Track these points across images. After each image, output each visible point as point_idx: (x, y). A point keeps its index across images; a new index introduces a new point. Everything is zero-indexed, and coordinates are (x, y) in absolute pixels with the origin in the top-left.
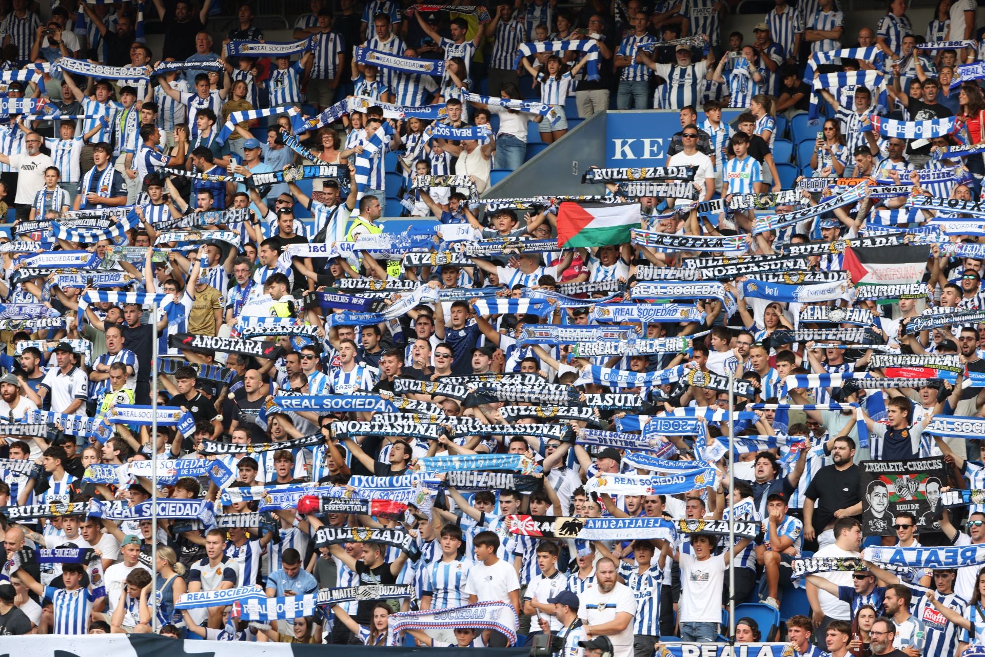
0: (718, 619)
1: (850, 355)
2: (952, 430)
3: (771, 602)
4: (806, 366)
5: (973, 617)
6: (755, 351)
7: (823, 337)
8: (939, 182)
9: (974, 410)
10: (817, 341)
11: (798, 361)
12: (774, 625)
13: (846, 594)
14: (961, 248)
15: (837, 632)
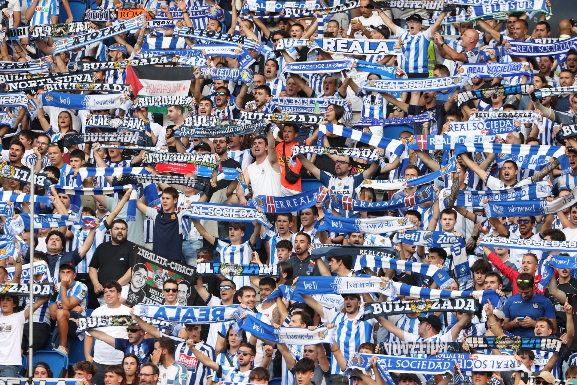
0: (19, 363)
1: (127, 154)
2: (207, 214)
3: (62, 350)
4: (92, 162)
5: (223, 362)
6: (53, 149)
7: (106, 139)
8: (198, 18)
9: (225, 198)
10: (101, 143)
11: (87, 158)
12: (64, 368)
13: (121, 345)
14: (215, 71)
15: (114, 374)
